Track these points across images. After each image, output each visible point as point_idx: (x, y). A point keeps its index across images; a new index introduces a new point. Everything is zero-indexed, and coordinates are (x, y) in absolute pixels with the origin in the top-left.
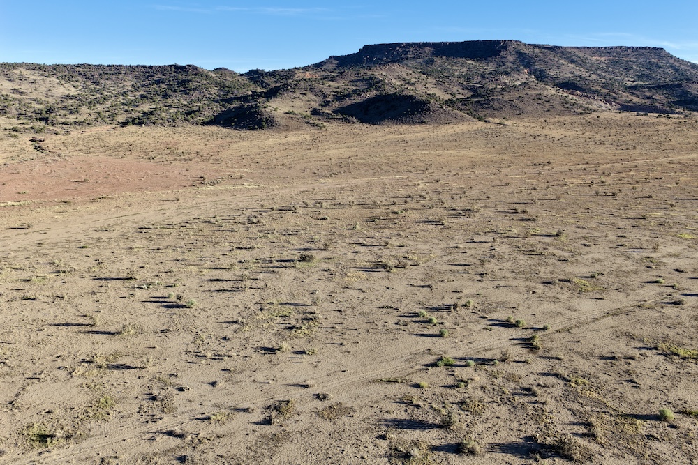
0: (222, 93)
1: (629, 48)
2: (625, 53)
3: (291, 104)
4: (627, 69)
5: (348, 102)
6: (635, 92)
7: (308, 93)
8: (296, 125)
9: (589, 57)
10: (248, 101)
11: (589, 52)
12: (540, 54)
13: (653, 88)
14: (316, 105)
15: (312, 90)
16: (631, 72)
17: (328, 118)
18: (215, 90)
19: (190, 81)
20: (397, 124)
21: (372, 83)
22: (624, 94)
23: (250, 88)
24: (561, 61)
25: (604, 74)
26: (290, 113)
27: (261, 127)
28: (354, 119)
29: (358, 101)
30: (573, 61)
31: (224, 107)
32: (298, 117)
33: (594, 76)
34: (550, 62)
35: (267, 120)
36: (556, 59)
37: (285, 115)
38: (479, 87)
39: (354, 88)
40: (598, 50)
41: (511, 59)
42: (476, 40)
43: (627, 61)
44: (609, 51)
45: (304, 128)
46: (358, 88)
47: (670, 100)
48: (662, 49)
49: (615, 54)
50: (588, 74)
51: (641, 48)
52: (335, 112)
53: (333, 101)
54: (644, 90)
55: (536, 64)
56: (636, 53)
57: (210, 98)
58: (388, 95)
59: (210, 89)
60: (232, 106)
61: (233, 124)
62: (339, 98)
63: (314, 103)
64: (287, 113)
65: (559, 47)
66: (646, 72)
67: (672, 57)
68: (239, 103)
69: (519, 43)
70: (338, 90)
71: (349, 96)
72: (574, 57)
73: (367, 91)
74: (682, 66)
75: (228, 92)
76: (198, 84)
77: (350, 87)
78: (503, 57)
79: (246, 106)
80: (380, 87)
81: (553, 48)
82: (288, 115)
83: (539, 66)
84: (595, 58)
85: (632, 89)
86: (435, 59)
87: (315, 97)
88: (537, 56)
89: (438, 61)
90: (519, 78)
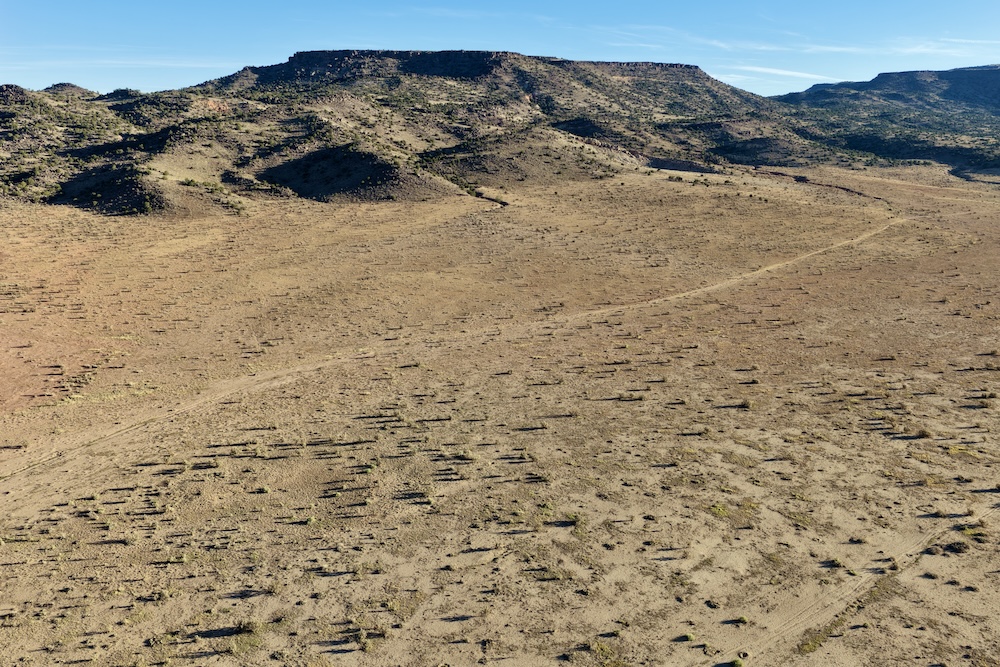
0: (71, 139)
1: (658, 64)
2: (653, 72)
3: (189, 163)
4: (656, 95)
5: (277, 160)
6: (667, 134)
7: (215, 144)
8: (200, 205)
9: (609, 77)
10: (117, 157)
11: (607, 69)
12: (545, 74)
13: (688, 128)
14: (228, 165)
15: (220, 138)
16: (661, 99)
17: (248, 188)
18: (58, 132)
19: (13, 115)
20: (352, 201)
21: (312, 127)
22: (653, 137)
23: (119, 129)
24: (574, 84)
25: (627, 103)
26: (188, 183)
27: (143, 210)
28: (289, 191)
29: (293, 158)
30: (588, 84)
31: (76, 166)
32: (202, 191)
33: (616, 107)
34: (559, 84)
35: (152, 197)
36: (567, 81)
37: (181, 188)
38: (466, 130)
39: (286, 135)
40: (619, 67)
41: (507, 79)
42: (457, 49)
43: (655, 83)
44: (633, 68)
45: (213, 211)
46: (291, 135)
47: (708, 146)
48: (697, 67)
49: (640, 73)
50: (608, 104)
51: (672, 65)
52: (260, 177)
53: (254, 157)
54: (677, 130)
55: (541, 87)
56: (666, 72)
57: (51, 147)
58: (337, 149)
59: (49, 132)
60: (91, 166)
61: (95, 203)
62: (264, 152)
63: (225, 161)
64: (183, 184)
65: (569, 62)
66: (680, 99)
67: (708, 78)
68: (103, 159)
69: (517, 56)
70: (260, 138)
71: (278, 148)
72: (589, 77)
73: (305, 142)
74: (721, 92)
75: (82, 136)
76: (28, 121)
77: (279, 133)
78: (496, 77)
79: (114, 167)
80: (324, 135)
81: (561, 63)
82: (185, 188)
83: (545, 91)
84: (615, 78)
85: (662, 128)
86: (402, 78)
87: (225, 150)
88: (542, 76)
89: (406, 81)
90: (520, 110)
